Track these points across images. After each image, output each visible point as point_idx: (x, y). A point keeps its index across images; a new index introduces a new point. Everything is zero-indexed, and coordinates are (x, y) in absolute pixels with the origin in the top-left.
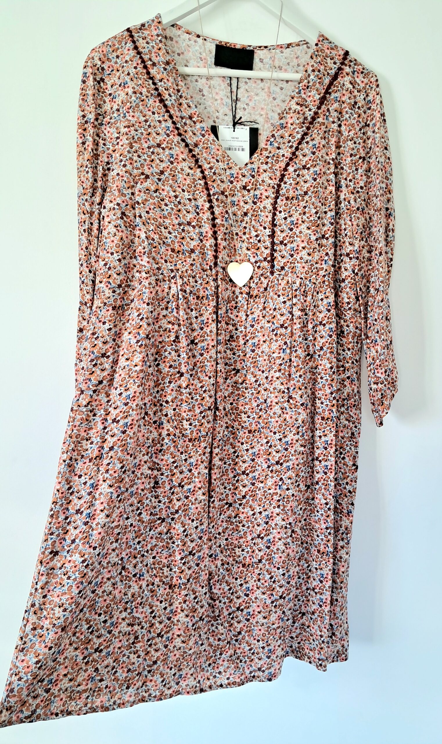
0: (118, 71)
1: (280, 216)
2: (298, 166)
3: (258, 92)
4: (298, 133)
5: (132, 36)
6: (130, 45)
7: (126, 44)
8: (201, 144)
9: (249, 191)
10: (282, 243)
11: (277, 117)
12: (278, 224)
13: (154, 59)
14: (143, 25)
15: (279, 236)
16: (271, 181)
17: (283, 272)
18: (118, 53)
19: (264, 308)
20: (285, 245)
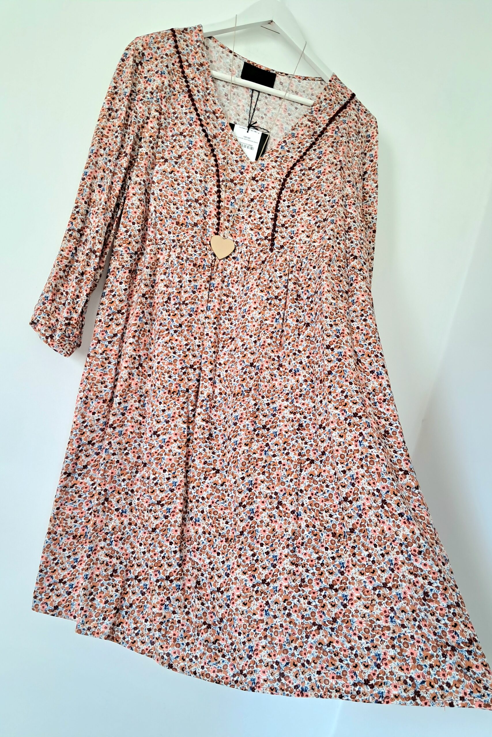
0: (156, 60)
1: (283, 205)
2: (304, 167)
3: (276, 106)
4: (307, 142)
5: (175, 36)
6: (171, 42)
7: (168, 39)
8: (220, 137)
9: (257, 181)
10: (283, 226)
11: (290, 128)
12: (281, 210)
13: (191, 61)
14: (186, 29)
15: (281, 220)
16: (278, 176)
17: (282, 251)
18: (160, 45)
19: (259, 279)
20: (287, 228)
